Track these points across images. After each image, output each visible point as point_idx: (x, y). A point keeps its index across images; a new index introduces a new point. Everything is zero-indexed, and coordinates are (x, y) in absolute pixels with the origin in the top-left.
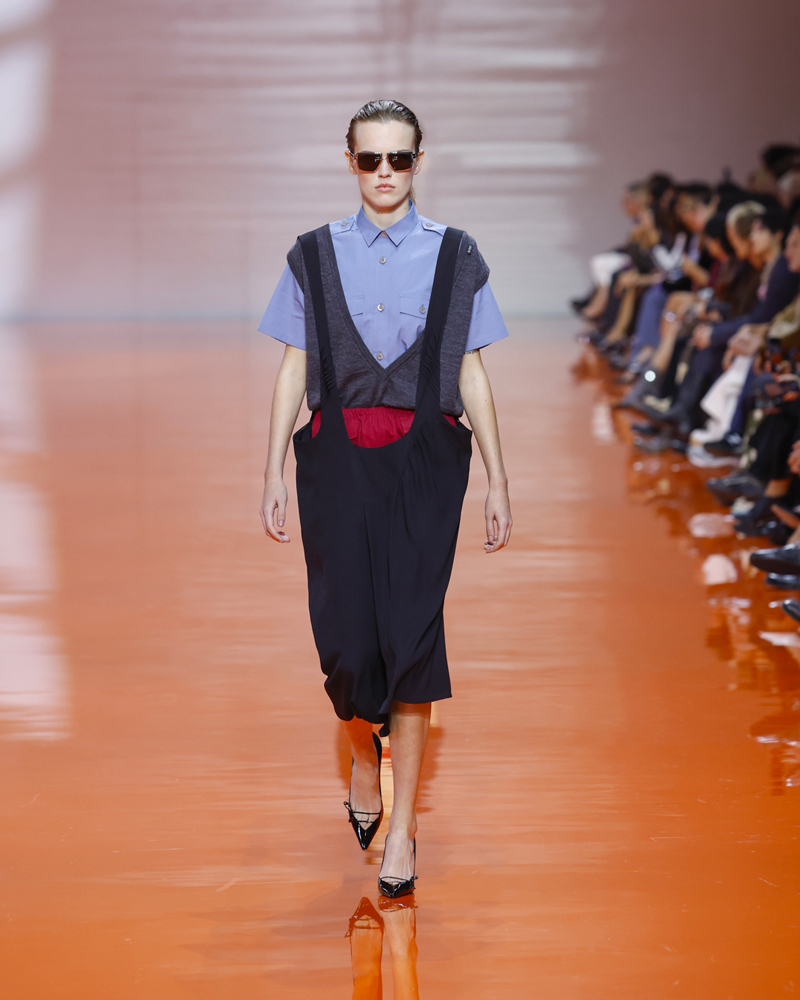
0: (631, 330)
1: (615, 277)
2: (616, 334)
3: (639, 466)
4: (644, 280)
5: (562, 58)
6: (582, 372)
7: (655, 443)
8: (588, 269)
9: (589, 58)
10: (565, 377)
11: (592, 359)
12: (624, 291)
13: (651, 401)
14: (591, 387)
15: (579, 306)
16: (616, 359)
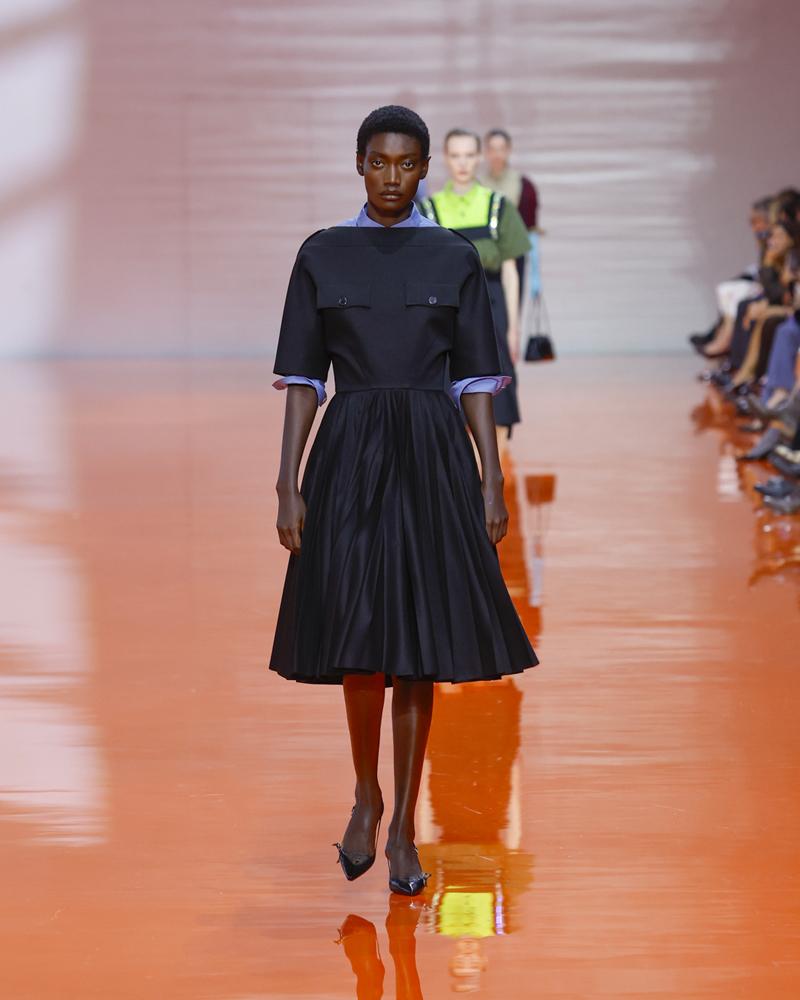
0: (761, 369)
1: (743, 307)
2: (744, 375)
3: (767, 528)
4: (777, 311)
5: (682, 52)
6: (703, 417)
7: (787, 503)
8: (714, 298)
9: (713, 51)
10: (687, 425)
11: (716, 404)
12: (753, 323)
13: (783, 450)
14: (715, 436)
15: (700, 342)
16: (742, 402)
